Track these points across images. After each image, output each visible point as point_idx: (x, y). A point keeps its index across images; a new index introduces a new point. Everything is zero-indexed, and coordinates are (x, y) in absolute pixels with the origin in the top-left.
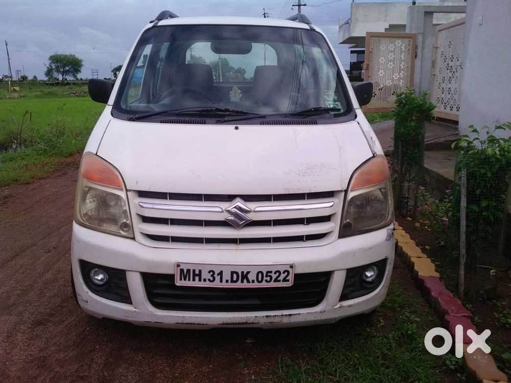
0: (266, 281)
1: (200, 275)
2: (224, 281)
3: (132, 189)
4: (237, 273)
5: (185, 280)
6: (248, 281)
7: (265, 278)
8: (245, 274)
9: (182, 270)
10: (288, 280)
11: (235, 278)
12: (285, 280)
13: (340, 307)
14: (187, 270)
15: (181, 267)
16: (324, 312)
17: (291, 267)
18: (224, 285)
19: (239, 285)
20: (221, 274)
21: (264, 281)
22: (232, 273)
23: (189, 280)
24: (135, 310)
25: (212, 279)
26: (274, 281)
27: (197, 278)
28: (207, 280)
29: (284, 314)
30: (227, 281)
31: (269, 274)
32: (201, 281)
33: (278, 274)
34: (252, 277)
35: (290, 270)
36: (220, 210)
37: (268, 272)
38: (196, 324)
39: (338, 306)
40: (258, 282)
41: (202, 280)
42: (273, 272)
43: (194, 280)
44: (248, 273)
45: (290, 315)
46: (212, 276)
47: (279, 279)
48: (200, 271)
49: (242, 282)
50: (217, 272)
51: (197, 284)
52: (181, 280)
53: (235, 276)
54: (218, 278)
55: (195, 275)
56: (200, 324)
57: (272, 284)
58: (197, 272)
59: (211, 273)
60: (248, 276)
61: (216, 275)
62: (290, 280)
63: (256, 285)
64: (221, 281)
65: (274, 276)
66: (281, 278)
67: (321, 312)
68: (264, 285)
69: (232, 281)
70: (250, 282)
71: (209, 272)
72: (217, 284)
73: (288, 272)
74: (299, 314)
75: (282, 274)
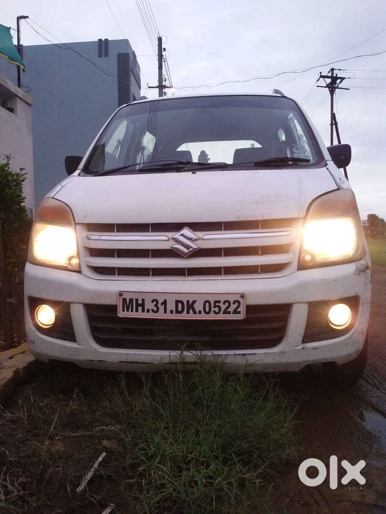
0: (215, 312)
1: (143, 305)
2: (168, 311)
3: (81, 222)
4: (182, 302)
5: (128, 311)
6: (195, 312)
7: (213, 309)
8: (190, 303)
9: (124, 300)
10: (239, 313)
11: (180, 309)
12: (235, 312)
13: (303, 348)
14: (130, 299)
15: (124, 297)
16: (284, 353)
17: (242, 296)
18: (168, 316)
19: (184, 316)
20: (165, 303)
21: (212, 312)
22: (177, 302)
23: (132, 311)
24: (79, 346)
25: (155, 309)
26: (223, 313)
27: (140, 308)
28: (151, 311)
29: (237, 353)
30: (172, 312)
31: (217, 304)
32: (144, 312)
33: (227, 304)
34: (198, 306)
35: (241, 300)
36: (166, 238)
37: (216, 302)
38: (140, 363)
39: (300, 347)
40: (206, 313)
41: (146, 311)
42: (222, 302)
43: (137, 311)
44: (194, 302)
45: (245, 355)
46: (156, 306)
47: (228, 310)
48: (143, 300)
49: (188, 313)
50: (161, 301)
51: (140, 315)
52: (123, 311)
53: (180, 305)
54: (162, 308)
55: (138, 305)
56: (145, 363)
57: (222, 317)
58: (140, 302)
59: (155, 303)
60: (195, 306)
61: (159, 305)
62: (242, 313)
63: (203, 317)
64: (165, 312)
65: (223, 307)
66: (231, 309)
67: (280, 353)
68: (212, 317)
69: (177, 312)
70: (196, 313)
71: (153, 302)
72: (161, 315)
73: (239, 302)
74: (254, 354)
75: (232, 305)
